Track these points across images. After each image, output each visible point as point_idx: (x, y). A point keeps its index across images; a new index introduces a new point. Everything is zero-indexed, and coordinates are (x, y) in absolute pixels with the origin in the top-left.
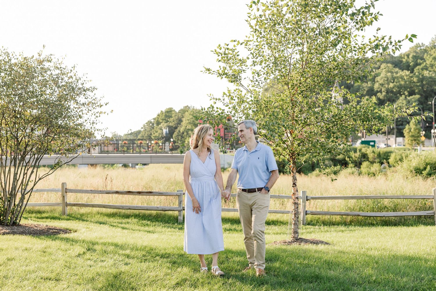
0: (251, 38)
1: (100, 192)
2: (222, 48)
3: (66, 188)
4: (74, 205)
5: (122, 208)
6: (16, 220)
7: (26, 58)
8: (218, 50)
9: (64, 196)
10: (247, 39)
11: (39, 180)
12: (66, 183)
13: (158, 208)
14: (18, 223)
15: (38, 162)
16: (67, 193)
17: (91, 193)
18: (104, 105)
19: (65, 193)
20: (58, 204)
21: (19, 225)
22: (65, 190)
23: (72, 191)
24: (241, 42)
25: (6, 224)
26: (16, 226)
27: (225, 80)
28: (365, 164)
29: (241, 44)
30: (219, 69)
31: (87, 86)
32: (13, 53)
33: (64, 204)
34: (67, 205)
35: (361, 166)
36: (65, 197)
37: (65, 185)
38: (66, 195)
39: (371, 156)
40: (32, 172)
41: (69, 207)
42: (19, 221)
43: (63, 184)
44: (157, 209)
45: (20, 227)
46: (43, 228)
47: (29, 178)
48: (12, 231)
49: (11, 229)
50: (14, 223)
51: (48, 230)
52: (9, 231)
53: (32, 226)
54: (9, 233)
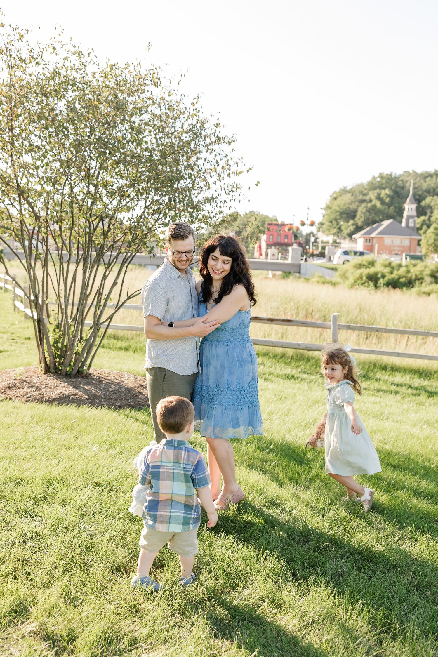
6: (83, 366)
7: (115, 65)
11: (127, 299)
13: (299, 345)
14: (85, 372)
18: (245, 172)
21: (88, 376)
25: (64, 374)
26: (83, 377)
32: (90, 51)
42: (88, 369)
44: (298, 347)
45: (90, 380)
46: (131, 385)
47: (109, 293)
48: (75, 391)
49: (74, 387)
50: (78, 372)
51: (140, 390)
52: (70, 390)
53: (111, 378)
54: (69, 397)
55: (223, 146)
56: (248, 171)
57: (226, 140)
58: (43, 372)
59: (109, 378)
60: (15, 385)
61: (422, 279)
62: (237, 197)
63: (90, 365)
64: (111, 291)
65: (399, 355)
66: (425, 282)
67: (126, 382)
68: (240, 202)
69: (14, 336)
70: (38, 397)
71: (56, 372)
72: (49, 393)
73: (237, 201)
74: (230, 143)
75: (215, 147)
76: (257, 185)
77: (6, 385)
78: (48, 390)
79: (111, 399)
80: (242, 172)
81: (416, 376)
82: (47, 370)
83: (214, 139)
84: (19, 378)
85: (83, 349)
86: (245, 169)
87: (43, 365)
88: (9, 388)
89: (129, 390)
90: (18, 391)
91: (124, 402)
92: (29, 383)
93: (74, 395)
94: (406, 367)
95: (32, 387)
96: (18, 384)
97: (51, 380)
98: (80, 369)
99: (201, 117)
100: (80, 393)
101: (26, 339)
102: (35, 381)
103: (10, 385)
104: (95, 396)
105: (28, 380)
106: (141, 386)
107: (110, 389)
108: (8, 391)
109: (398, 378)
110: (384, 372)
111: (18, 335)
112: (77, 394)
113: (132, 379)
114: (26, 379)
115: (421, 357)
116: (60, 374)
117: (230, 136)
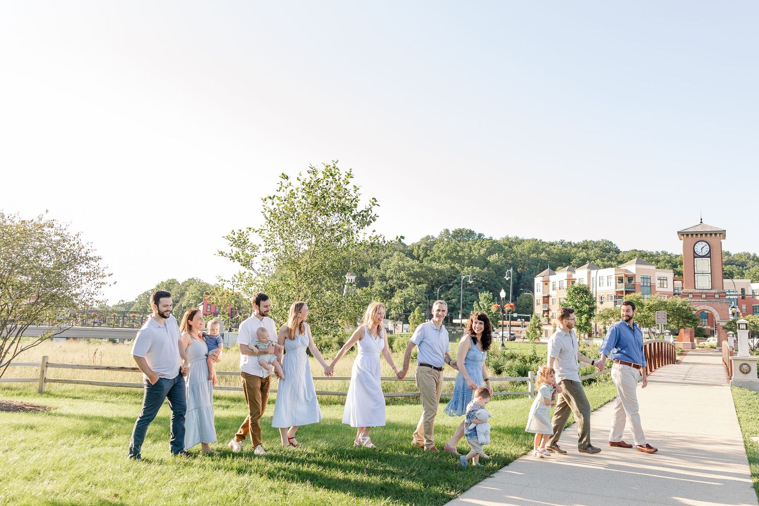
0: (265, 228)
1: (88, 367)
2: (236, 233)
3: (47, 363)
4: (55, 381)
5: (113, 385)
8: (232, 235)
10: (262, 228)
11: (21, 351)
12: (48, 356)
15: (21, 333)
16: (48, 368)
17: (78, 368)
19: (45, 368)
20: (35, 380)
22: (46, 364)
23: (53, 365)
24: (256, 230)
27: (237, 264)
29: (256, 232)
30: (231, 252)
31: (91, 255)
33: (42, 380)
34: (46, 380)
36: (44, 372)
37: (46, 359)
38: (46, 370)
40: (13, 342)
41: (48, 383)
43: (44, 357)
55: (92, 262)
56: (109, 276)
61: (331, 345)
64: (9, 347)
66: (333, 348)
80: (106, 276)
117: (96, 257)
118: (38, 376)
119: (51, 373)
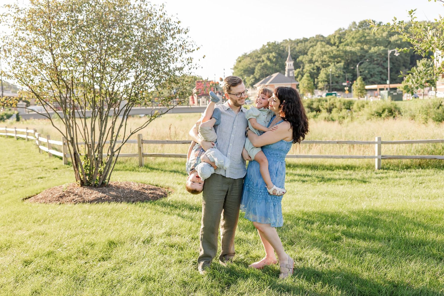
1: (177, 143)
3: (142, 140)
4: (151, 155)
6: (104, 179)
9: (140, 148)
12: (141, 134)
14: (107, 183)
16: (144, 144)
17: (167, 143)
18: (196, 50)
19: (141, 144)
20: (135, 155)
21: (109, 186)
22: (142, 142)
23: (147, 142)
25: (94, 185)
26: (106, 186)
28: (334, 110)
33: (141, 155)
34: (144, 155)
35: (332, 112)
37: (141, 136)
38: (142, 146)
39: (338, 105)
41: (145, 158)
42: (108, 181)
43: (139, 136)
45: (111, 188)
46: (137, 189)
47: (118, 132)
48: (104, 195)
49: (102, 193)
50: (103, 183)
51: (144, 191)
52: (100, 195)
53: (123, 185)
54: (101, 198)
55: (182, 35)
56: (197, 49)
57: (184, 31)
58: (80, 186)
59: (122, 186)
60: (64, 195)
62: (195, 66)
63: (109, 179)
65: (297, 157)
67: (133, 187)
68: (196, 69)
69: (45, 168)
70: (81, 201)
71: (88, 185)
72: (87, 198)
73: (195, 68)
74: (186, 33)
75: (177, 36)
76: (204, 58)
77: (59, 196)
78: (86, 196)
79: (128, 197)
80: (194, 50)
81: (309, 169)
82: (82, 184)
83: (176, 31)
84: (65, 191)
85: (105, 169)
86: (195, 48)
87: (79, 181)
88: (61, 197)
89: (137, 192)
90: (67, 198)
91: (136, 199)
92: (73, 193)
93: (104, 197)
94: (302, 164)
95: (76, 195)
96: (66, 194)
97: (86, 190)
98: (104, 182)
99: (166, 17)
100: (107, 196)
101: (54, 169)
102: (77, 192)
103: (61, 195)
104: (117, 197)
105: (72, 191)
106: (144, 188)
107: (126, 192)
108: (61, 200)
109: (298, 171)
110: (289, 168)
111: (49, 167)
112: (105, 197)
113: (137, 185)
114: (70, 191)
115: (311, 157)
116: (91, 186)
117: (186, 28)
118: (136, 151)
119: (147, 149)
